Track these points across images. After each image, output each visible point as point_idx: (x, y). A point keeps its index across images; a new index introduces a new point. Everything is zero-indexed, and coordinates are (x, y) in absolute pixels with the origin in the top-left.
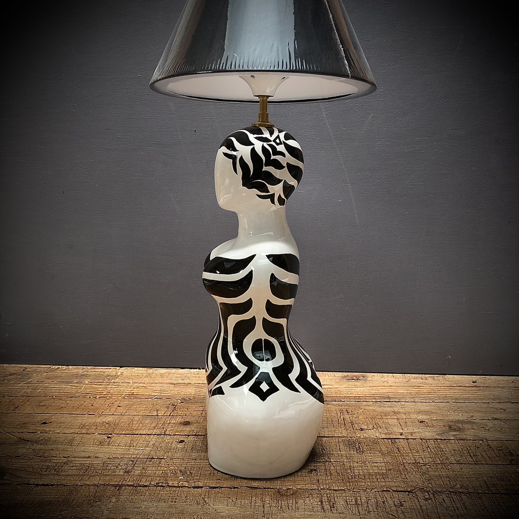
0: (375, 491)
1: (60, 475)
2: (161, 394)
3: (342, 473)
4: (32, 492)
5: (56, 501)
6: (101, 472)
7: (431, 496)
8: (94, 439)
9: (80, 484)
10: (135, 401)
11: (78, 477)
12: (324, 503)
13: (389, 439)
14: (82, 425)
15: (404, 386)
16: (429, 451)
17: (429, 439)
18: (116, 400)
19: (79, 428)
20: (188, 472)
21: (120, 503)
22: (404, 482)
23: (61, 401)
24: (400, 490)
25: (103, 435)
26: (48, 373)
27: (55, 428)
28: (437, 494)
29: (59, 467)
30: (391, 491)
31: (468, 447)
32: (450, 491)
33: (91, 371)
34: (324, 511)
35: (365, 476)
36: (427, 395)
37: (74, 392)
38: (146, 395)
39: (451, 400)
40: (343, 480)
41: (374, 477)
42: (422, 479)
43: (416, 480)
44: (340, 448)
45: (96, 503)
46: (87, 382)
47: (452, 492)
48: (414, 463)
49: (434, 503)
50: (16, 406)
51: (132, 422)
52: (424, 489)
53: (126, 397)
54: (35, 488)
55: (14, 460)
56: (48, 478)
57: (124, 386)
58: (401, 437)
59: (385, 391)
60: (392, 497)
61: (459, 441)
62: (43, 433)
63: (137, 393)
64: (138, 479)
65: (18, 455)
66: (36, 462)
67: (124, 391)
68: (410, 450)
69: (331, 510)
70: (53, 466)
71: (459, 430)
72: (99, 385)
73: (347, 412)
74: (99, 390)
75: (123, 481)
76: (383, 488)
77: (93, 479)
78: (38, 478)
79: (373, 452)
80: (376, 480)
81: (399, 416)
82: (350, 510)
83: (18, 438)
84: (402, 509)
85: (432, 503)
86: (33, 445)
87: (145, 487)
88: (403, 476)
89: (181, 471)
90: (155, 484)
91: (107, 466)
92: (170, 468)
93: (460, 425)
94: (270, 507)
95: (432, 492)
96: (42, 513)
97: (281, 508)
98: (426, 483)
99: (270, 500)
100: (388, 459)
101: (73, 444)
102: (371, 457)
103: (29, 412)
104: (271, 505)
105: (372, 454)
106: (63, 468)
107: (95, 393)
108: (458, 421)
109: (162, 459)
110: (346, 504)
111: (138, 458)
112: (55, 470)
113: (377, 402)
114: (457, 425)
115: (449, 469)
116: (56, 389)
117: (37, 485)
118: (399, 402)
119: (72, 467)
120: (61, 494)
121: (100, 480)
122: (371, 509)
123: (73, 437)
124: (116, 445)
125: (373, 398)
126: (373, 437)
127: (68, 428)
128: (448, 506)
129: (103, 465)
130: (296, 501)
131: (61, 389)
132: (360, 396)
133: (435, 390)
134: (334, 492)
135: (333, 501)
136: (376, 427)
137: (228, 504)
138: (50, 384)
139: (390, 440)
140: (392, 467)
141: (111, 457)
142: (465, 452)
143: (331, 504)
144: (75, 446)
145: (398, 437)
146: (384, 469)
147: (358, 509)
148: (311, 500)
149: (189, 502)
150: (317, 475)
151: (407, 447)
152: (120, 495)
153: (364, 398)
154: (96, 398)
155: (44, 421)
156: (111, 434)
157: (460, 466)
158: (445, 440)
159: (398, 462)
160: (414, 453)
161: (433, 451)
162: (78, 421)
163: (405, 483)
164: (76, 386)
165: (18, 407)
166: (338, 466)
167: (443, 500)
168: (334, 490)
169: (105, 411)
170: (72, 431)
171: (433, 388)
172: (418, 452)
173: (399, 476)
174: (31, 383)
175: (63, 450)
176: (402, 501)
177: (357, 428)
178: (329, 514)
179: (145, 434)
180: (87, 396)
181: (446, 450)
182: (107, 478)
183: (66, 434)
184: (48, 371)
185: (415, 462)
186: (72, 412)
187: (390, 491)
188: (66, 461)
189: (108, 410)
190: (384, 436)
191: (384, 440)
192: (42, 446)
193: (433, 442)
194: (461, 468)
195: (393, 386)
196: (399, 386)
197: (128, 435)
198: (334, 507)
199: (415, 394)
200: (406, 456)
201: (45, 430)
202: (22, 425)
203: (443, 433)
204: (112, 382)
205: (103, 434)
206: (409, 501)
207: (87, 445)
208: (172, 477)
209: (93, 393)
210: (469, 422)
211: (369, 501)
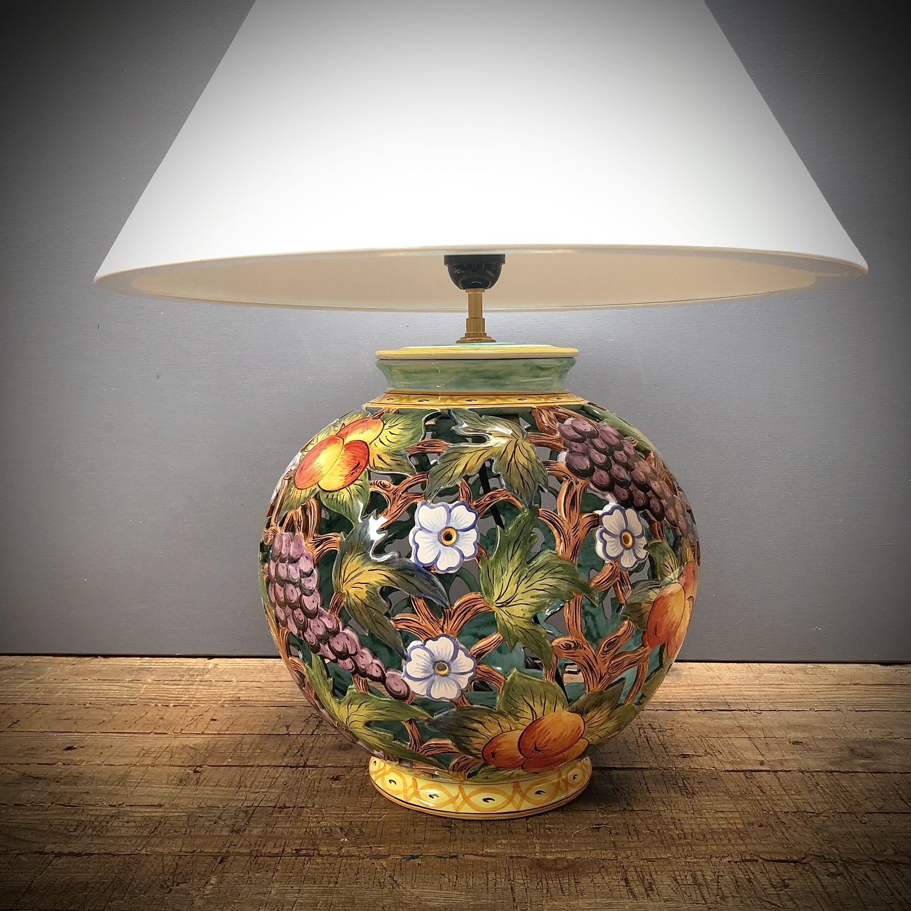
0: (729, 862)
1: (104, 837)
2: (294, 700)
3: (659, 831)
4: (50, 867)
5: (97, 883)
6: (186, 831)
7: (841, 869)
8: (169, 775)
9: (145, 853)
10: (243, 711)
11: (139, 841)
12: (632, 883)
13: (739, 771)
14: (143, 751)
15: (750, 685)
16: (821, 791)
17: (815, 771)
18: (207, 710)
19: (138, 756)
20: (357, 831)
21: (225, 884)
22: (782, 845)
23: (101, 712)
24: (777, 858)
25: (185, 768)
26: (76, 666)
27: (90, 756)
28: (851, 865)
29: (101, 823)
30: (760, 861)
31: (894, 785)
32: (875, 861)
33: (156, 663)
34: (635, 897)
35: (704, 836)
36: (799, 698)
37: (126, 697)
38: (263, 701)
39: (844, 707)
40: (662, 843)
41: (722, 837)
42: (817, 839)
43: (806, 841)
44: (647, 788)
45: (178, 885)
46: (149, 680)
47: (881, 862)
48: (795, 812)
49: (850, 881)
50: (15, 721)
51: (240, 745)
52: (823, 856)
53: (226, 705)
54: (55, 861)
55: (13, 812)
56: (79, 842)
57: (221, 686)
58: (762, 768)
59: (718, 692)
60: (764, 871)
61: (874, 775)
62: (68, 765)
63: (247, 699)
64: (258, 844)
65: (20, 803)
66: (56, 814)
67: (221, 694)
68: (784, 789)
69: (648, 896)
70: (90, 821)
71: (869, 756)
72: (174, 685)
73: (652, 728)
74: (173, 692)
75: (229, 847)
76: (744, 855)
77: (171, 843)
78: (61, 843)
79: (713, 794)
80: (726, 841)
81: (752, 734)
82: (685, 895)
83: (20, 773)
84: (789, 893)
85: (846, 881)
86: (49, 785)
87: (274, 856)
88: (780, 834)
89: (341, 829)
90: (294, 852)
91: (196, 821)
92: (321, 823)
93: (871, 748)
94: (526, 890)
95: (840, 862)
96: (70, 904)
97: (548, 891)
98: (826, 846)
99: (524, 877)
100: (745, 805)
101: (127, 784)
102: (711, 803)
103: (40, 730)
104: (528, 887)
105: (711, 797)
106: (109, 825)
107: (166, 698)
108: (866, 742)
109: (304, 807)
110: (675, 884)
111: (256, 807)
112: (94, 828)
113: (705, 710)
114: (865, 748)
115: (865, 823)
116: (91, 691)
117: (59, 855)
118: (747, 710)
119: (128, 822)
120: (107, 870)
121: (183, 844)
122: (726, 892)
123: (126, 772)
124: (211, 784)
125: (697, 704)
126: (707, 768)
127: (118, 756)
128: (878, 886)
129: (188, 819)
130: (575, 879)
131: (101, 692)
132: (673, 700)
133: (811, 690)
134: (649, 862)
135: (649, 878)
136: (710, 752)
137: (441, 885)
138: (79, 684)
139: (742, 773)
140: (753, 819)
141: (203, 805)
142: (891, 793)
143: (647, 885)
144: (132, 786)
145: (756, 769)
146: (739, 823)
147: (700, 892)
148: (606, 878)
149: (363, 883)
150: (610, 833)
151: (777, 785)
152: (225, 870)
153: (680, 704)
154: (167, 706)
155: (70, 745)
156: (200, 766)
157: (885, 817)
158: (848, 772)
159: (763, 810)
160: (793, 795)
161: (829, 792)
162: (136, 745)
163: (786, 846)
164: (129, 687)
165: (18, 721)
166: (650, 818)
167: (866, 875)
168: (648, 860)
169: (187, 728)
170: (126, 761)
171: (808, 687)
172: (799, 792)
173: (771, 835)
174: (44, 681)
175: (109, 793)
176: (786, 878)
177: (675, 754)
178: (645, 902)
179: (268, 766)
180: (151, 704)
181: (853, 790)
182: (198, 842)
183: (112, 767)
184: (74, 663)
185: (798, 811)
186: (123, 730)
187: (757, 861)
188: (116, 813)
189: (192, 726)
190: (729, 767)
191: (731, 773)
192: (67, 787)
193: (824, 776)
194: (888, 821)
195: (731, 685)
196: (744, 685)
197: (234, 768)
198: (652, 890)
199: (774, 697)
200: (779, 800)
201: (72, 760)
202: (28, 752)
203: (841, 761)
204: (197, 680)
205: (184, 766)
206: (799, 878)
207: (154, 786)
208: (325, 839)
209: (162, 698)
210: (887, 743)
211: (720, 878)
